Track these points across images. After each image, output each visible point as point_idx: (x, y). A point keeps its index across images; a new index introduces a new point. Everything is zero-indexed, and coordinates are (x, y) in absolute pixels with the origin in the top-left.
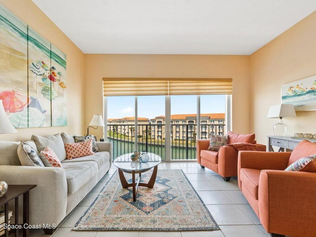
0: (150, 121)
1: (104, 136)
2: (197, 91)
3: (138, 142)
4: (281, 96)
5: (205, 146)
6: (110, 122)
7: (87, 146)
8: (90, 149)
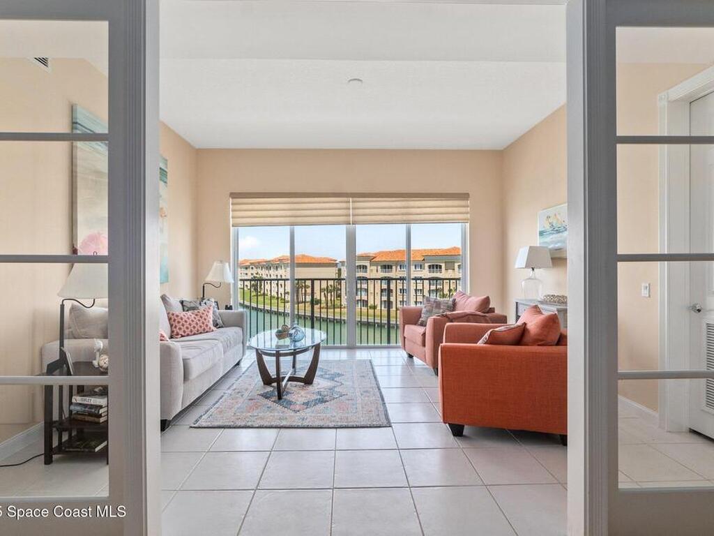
0: (339, 266)
1: (231, 300)
2: (405, 217)
3: (296, 313)
4: (538, 231)
5: (413, 318)
6: (246, 268)
7: (204, 316)
8: (209, 321)
